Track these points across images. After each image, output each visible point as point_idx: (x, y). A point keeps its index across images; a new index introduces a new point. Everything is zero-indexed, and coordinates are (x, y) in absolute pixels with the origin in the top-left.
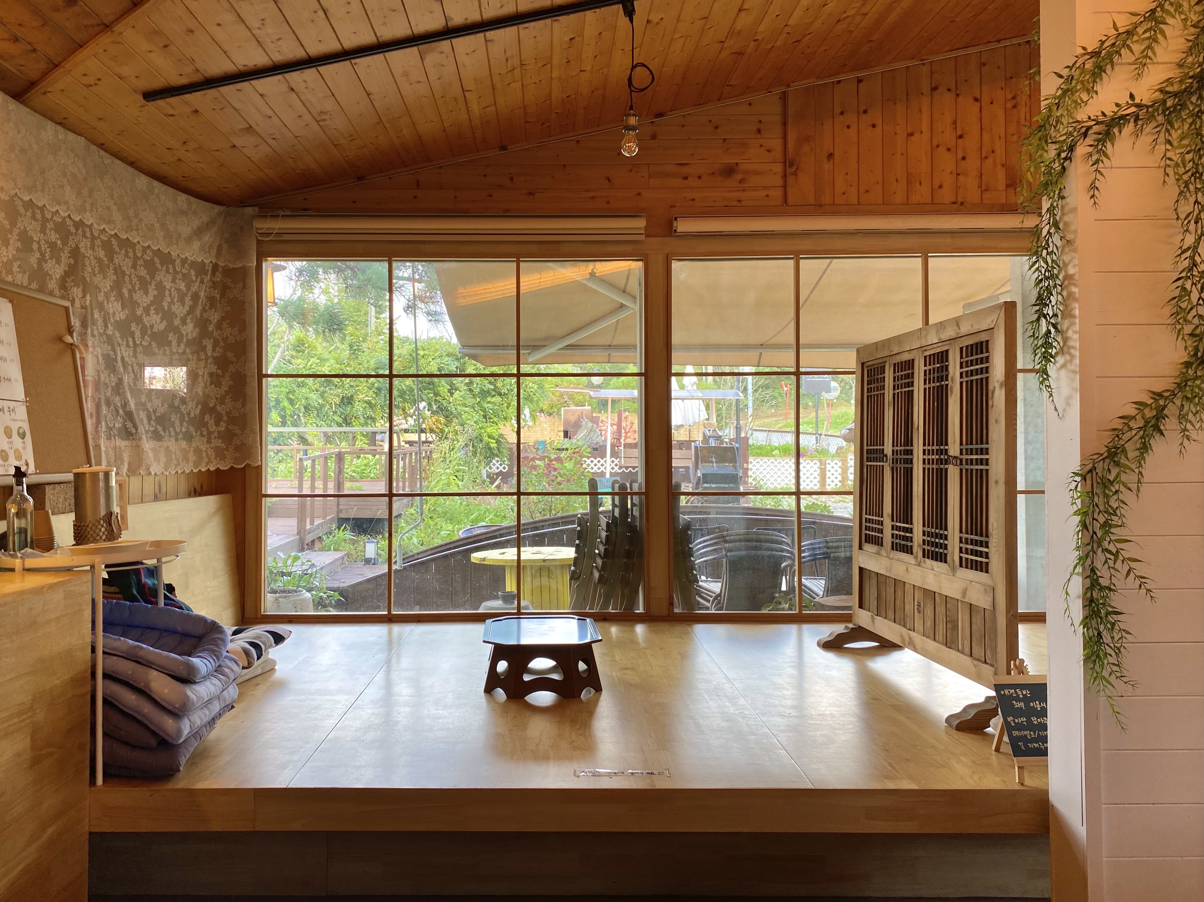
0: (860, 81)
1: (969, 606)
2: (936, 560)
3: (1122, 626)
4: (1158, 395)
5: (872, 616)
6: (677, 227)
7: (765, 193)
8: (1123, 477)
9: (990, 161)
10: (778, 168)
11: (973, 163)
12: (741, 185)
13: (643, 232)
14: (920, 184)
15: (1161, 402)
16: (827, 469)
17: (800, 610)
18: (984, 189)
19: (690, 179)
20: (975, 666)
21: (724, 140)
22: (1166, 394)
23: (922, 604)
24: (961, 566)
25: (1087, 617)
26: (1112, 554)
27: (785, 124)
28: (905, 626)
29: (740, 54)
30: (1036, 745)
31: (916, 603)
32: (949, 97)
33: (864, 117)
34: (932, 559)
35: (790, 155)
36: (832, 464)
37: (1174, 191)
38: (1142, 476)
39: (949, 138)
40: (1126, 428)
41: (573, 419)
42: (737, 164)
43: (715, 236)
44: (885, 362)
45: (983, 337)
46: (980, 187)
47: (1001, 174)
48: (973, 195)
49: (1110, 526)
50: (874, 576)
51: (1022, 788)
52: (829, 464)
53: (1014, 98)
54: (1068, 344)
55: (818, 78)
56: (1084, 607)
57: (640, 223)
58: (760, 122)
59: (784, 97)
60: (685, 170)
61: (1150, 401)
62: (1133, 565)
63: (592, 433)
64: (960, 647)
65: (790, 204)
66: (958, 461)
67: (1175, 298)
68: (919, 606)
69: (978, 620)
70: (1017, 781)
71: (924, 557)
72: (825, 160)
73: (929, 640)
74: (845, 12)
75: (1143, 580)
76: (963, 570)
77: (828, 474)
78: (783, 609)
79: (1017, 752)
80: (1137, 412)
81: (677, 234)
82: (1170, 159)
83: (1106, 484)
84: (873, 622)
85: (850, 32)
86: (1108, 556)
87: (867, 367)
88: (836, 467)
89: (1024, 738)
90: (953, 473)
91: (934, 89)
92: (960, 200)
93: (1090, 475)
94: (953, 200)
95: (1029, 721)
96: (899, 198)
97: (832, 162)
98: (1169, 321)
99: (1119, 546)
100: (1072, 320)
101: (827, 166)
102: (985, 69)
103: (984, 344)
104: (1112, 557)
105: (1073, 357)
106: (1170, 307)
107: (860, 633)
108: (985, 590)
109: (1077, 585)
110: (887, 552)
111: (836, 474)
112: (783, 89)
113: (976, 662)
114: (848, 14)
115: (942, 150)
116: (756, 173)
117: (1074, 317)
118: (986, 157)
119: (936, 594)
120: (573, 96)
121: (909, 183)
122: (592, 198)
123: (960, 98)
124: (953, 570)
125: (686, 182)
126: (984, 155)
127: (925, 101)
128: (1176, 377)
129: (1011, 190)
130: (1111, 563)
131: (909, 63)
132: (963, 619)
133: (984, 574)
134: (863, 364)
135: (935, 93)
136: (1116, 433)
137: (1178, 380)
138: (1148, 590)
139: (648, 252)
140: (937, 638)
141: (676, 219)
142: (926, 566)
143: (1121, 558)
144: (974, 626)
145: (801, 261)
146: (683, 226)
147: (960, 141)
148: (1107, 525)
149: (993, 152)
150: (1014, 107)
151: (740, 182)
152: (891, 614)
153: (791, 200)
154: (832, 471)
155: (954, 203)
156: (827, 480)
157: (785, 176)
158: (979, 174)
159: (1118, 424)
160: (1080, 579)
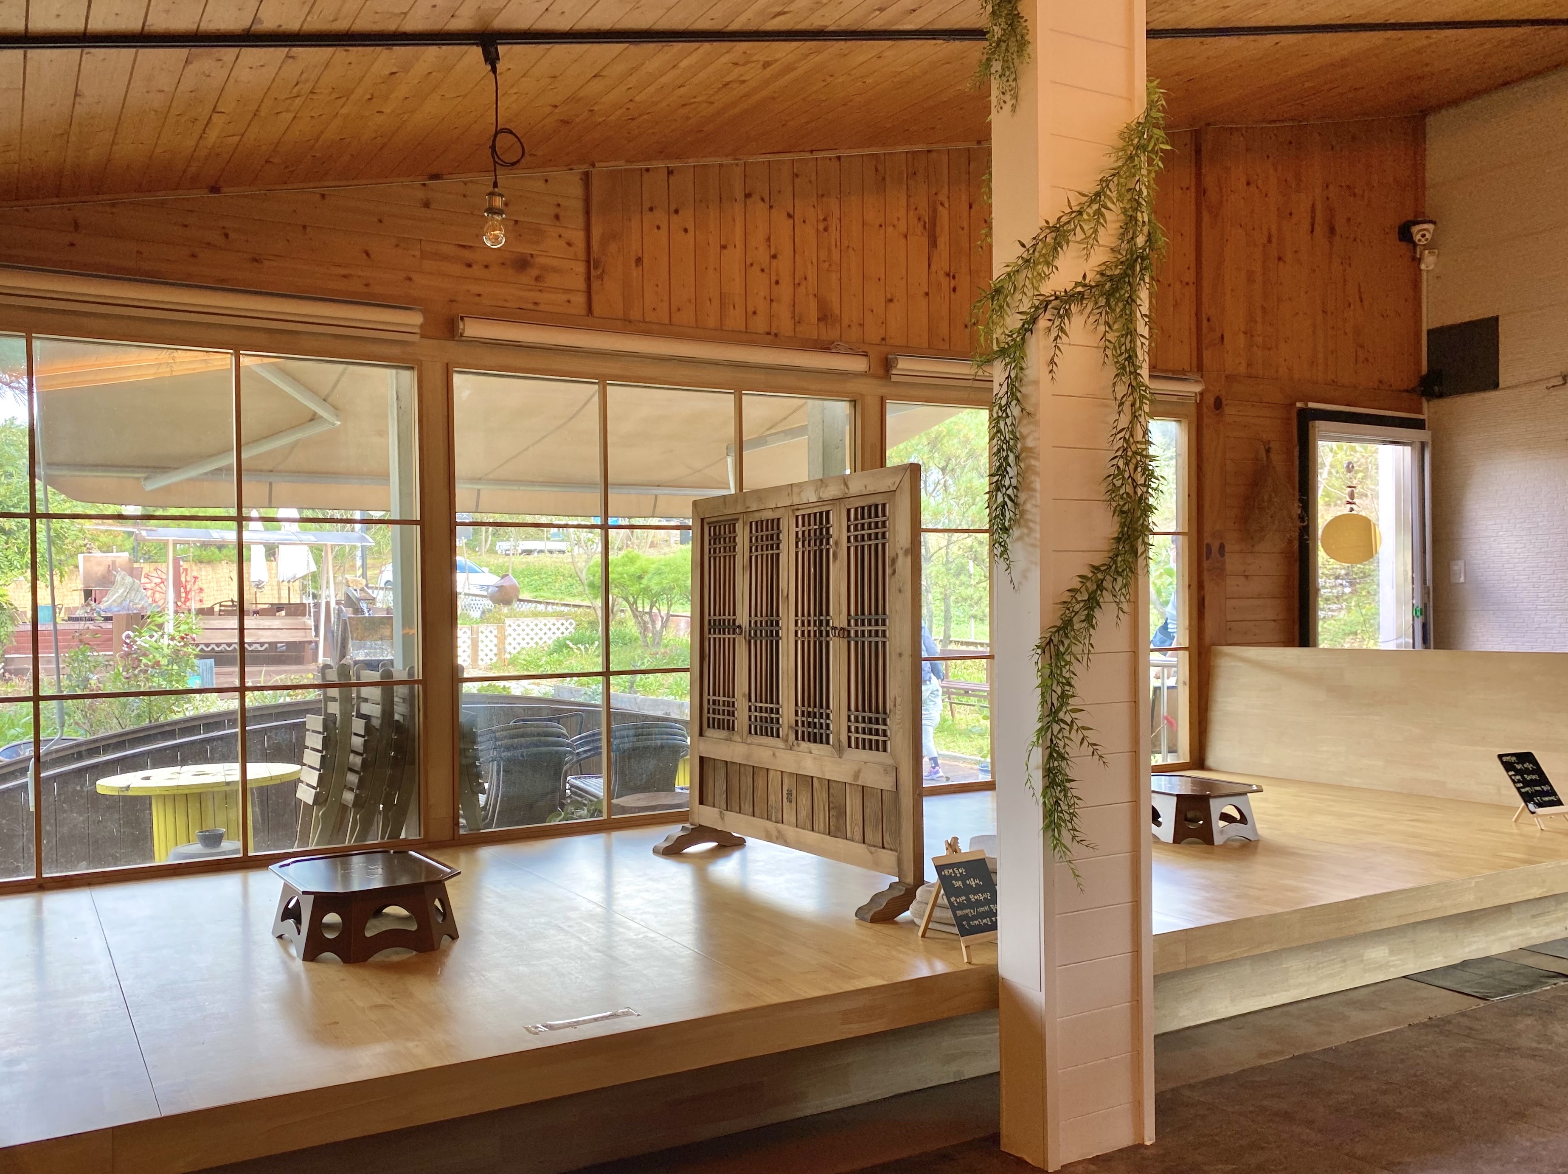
0: (670, 172)
1: (860, 789)
2: (815, 742)
3: (1075, 792)
4: (1096, 569)
5: (721, 812)
6: (464, 329)
7: (565, 297)
8: (1074, 649)
9: (802, 289)
10: (580, 268)
11: (785, 290)
12: (538, 284)
13: (417, 330)
14: (734, 307)
15: (1100, 576)
16: (480, 640)
17: (609, 815)
18: (798, 321)
19: (475, 267)
20: (871, 853)
21: (516, 222)
22: (1103, 568)
23: (794, 792)
24: (849, 746)
25: (1047, 787)
26: (1068, 725)
27: (587, 212)
28: (769, 819)
29: (565, 122)
30: (977, 922)
31: (785, 792)
32: (760, 208)
33: (674, 218)
34: (809, 741)
35: (594, 255)
36: (486, 633)
37: (1112, 371)
38: (1092, 647)
39: (762, 256)
40: (1074, 601)
41: (100, 570)
42: (532, 255)
43: (508, 345)
44: (737, 520)
45: (879, 500)
46: (793, 317)
47: (813, 304)
48: (785, 325)
49: (1068, 697)
50: (721, 765)
51: (970, 967)
52: (482, 632)
53: (825, 220)
54: (1025, 517)
55: (627, 161)
56: (1044, 777)
57: (415, 319)
58: (559, 205)
59: (586, 177)
60: (467, 255)
61: (1090, 575)
62: (1086, 733)
63: (133, 593)
64: (849, 835)
65: (596, 314)
66: (846, 633)
67: (1110, 475)
68: (790, 793)
69: (873, 806)
70: (966, 960)
71: (797, 739)
72: (633, 265)
73: (806, 831)
74: (695, 97)
75: (1095, 747)
76: (854, 750)
77: (481, 646)
78: (580, 817)
79: (965, 932)
80: (1080, 585)
81: (463, 338)
82: (1109, 341)
83: (1059, 655)
84: (722, 819)
85: (688, 118)
86: (1063, 725)
87: (708, 523)
88: (491, 636)
89: (966, 917)
90: (837, 648)
91: (748, 196)
92: (774, 331)
93: (1048, 647)
94: (767, 330)
95: (968, 899)
96: (712, 321)
97: (641, 267)
98: (1104, 498)
99: (1074, 715)
100: (1031, 493)
101: (635, 273)
102: (797, 180)
103: (880, 507)
104: (1067, 728)
105: (1030, 530)
106: (1106, 484)
107: (700, 833)
108: (885, 770)
109: (1038, 756)
110: (742, 737)
111: (491, 646)
112: (585, 167)
113: (873, 849)
114: (696, 100)
115: (756, 269)
116: (555, 270)
117: (1034, 490)
118: (799, 284)
119: (815, 779)
120: (348, 140)
121: (722, 305)
122: (344, 276)
123: (773, 211)
124: (840, 751)
125: (469, 270)
126: (797, 281)
127: (738, 208)
128: (1109, 551)
129: (822, 324)
130: (1066, 733)
131: (725, 161)
132: (853, 804)
133: (881, 754)
134: (702, 520)
135: (749, 201)
136: (1066, 605)
137: (1111, 555)
138: (1101, 757)
139: (422, 358)
140: (816, 828)
141: (462, 318)
142: (800, 749)
143: (1075, 727)
144: (867, 811)
145: (608, 387)
146: (473, 329)
147: (774, 262)
148: (1063, 696)
149: (806, 278)
150: (826, 229)
151: (537, 279)
152: (748, 807)
153: (596, 310)
154: (487, 641)
155: (769, 334)
156: (480, 653)
157: (588, 279)
158: (792, 303)
159: (1066, 597)
160: (1040, 749)
